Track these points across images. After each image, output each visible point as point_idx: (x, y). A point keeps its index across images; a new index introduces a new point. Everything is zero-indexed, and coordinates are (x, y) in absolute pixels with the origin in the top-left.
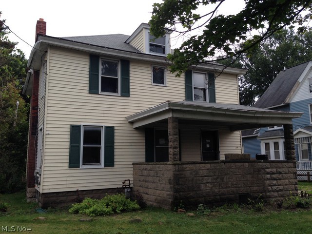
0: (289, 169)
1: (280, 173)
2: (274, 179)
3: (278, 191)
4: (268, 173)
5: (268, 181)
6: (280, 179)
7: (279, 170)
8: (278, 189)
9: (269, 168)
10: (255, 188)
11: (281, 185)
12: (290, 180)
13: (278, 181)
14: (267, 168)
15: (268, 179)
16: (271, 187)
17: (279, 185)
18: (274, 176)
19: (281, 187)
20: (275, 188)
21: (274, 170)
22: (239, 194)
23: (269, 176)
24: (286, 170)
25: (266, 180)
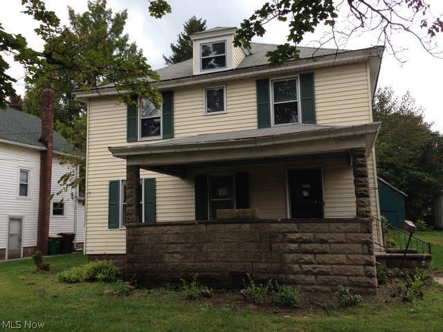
0: (349, 234)
1: (323, 242)
2: (307, 252)
3: (316, 274)
4: (292, 241)
5: (291, 255)
6: (323, 253)
7: (323, 236)
8: (315, 271)
9: (297, 232)
10: (262, 266)
11: (325, 264)
12: (352, 257)
13: (318, 255)
14: (291, 232)
15: (291, 251)
16: (300, 266)
17: (319, 264)
18: (307, 246)
19: (323, 268)
20: (308, 267)
21: (309, 236)
22: (230, 272)
23: (293, 246)
24: (342, 237)
25: (289, 253)
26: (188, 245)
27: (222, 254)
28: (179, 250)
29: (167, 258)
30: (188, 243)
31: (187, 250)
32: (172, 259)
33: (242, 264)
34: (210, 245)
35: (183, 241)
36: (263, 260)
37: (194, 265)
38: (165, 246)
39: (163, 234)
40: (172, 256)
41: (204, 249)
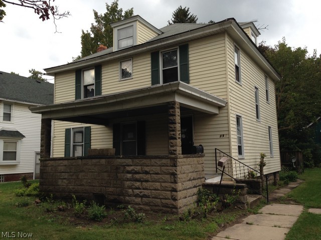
0: (162, 168)
1: (147, 173)
2: (137, 180)
3: (142, 197)
4: (129, 172)
5: (128, 182)
6: (147, 181)
7: (147, 169)
8: (141, 194)
9: (131, 166)
10: (111, 189)
11: (147, 189)
12: (163, 184)
13: (144, 183)
14: (128, 166)
15: (128, 180)
16: (133, 191)
17: (144, 189)
18: (137, 176)
19: (146, 192)
20: (137, 191)
21: (138, 168)
23: (129, 176)
24: (158, 169)
25: (127, 181)
26: (71, 174)
27: (89, 181)
28: (66, 177)
29: (60, 182)
30: (71, 172)
31: (70, 177)
32: (62, 183)
33: (100, 188)
34: (83, 173)
35: (69, 171)
36: (112, 185)
37: (74, 188)
38: (59, 174)
39: (59, 166)
40: (63, 181)
41: (80, 177)
